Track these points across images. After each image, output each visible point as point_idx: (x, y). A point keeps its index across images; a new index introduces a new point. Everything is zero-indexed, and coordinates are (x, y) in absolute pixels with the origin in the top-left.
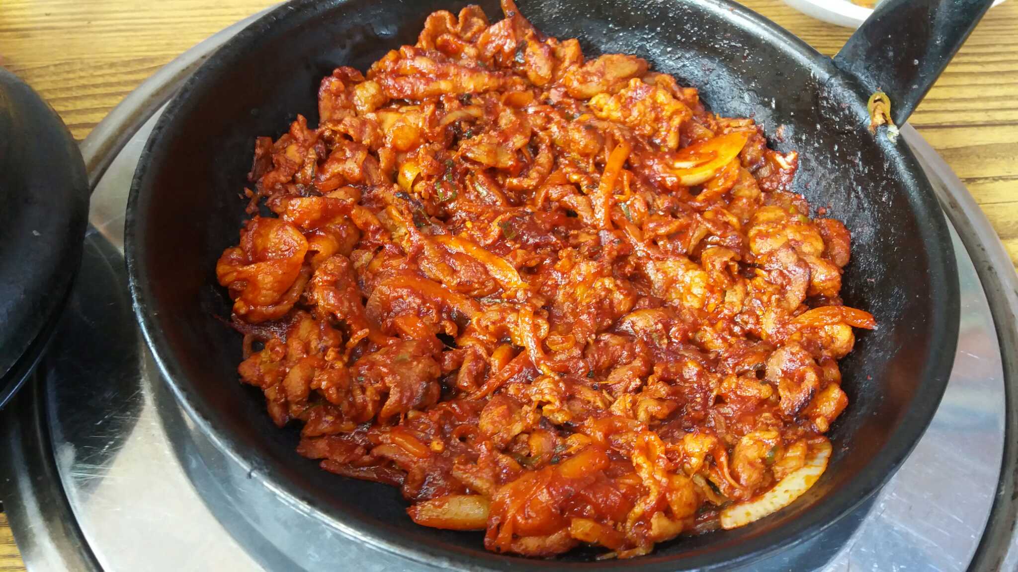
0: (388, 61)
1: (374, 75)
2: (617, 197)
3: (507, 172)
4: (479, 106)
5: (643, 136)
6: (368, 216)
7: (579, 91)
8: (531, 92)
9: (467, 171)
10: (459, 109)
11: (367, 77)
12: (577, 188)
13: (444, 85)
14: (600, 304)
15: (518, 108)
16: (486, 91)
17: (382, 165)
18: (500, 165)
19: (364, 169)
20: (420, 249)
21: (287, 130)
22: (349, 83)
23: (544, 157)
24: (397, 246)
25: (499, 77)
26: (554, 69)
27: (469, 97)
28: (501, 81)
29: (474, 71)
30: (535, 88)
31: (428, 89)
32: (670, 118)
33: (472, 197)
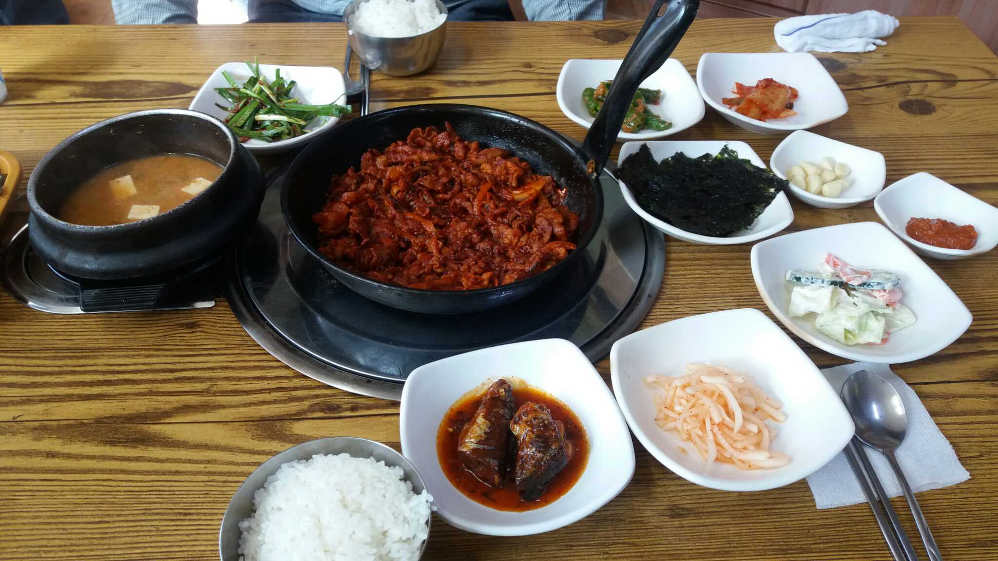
0: (391, 148)
1: (385, 153)
2: (483, 202)
3: (438, 192)
4: (430, 166)
5: (501, 181)
6: (375, 203)
7: (476, 162)
8: (455, 163)
9: (420, 190)
10: (419, 166)
11: (383, 154)
12: (468, 200)
13: (415, 157)
14: (466, 238)
15: (448, 169)
16: (434, 161)
17: (384, 186)
18: (435, 189)
19: (376, 187)
20: (394, 217)
21: (346, 172)
22: (374, 157)
23: (456, 187)
24: (386, 216)
25: (440, 155)
26: (466, 154)
27: (426, 162)
28: (441, 157)
29: (428, 152)
30: (458, 162)
31: (408, 158)
32: (513, 174)
33: (421, 200)
